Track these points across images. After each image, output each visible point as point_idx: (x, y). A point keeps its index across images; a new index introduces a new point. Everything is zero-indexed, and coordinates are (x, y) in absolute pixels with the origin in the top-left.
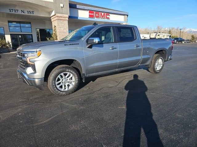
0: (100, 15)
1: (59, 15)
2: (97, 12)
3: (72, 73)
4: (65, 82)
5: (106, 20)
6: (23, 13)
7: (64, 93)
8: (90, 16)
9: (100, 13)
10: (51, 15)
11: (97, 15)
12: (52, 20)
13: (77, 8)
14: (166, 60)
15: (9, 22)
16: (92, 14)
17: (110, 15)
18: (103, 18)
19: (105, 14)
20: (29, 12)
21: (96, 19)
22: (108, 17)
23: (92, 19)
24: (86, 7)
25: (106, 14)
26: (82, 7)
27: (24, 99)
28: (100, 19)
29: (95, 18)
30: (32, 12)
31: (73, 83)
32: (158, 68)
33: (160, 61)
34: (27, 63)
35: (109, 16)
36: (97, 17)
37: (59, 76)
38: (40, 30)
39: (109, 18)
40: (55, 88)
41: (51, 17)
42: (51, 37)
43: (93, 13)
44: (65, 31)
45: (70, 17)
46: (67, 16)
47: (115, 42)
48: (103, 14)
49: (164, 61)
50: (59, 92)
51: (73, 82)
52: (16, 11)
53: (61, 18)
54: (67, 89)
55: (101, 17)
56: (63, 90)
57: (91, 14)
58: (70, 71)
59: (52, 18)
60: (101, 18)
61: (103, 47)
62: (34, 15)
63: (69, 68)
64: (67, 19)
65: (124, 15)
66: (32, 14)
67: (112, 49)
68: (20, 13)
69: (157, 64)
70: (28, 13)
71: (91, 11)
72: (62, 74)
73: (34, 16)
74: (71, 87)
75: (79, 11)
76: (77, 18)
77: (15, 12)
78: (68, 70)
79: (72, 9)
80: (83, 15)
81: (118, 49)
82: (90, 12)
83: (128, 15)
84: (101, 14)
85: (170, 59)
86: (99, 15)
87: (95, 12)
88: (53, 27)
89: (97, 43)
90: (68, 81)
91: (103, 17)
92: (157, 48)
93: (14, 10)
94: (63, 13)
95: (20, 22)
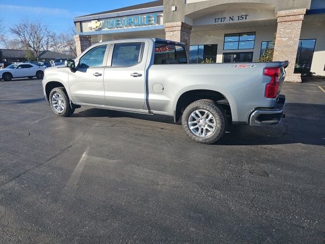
6: (231, 21)
15: (226, 35)
20: (240, 18)
30: (244, 17)
46: (304, 11)
52: (223, 20)
62: (248, 20)
64: (302, 17)
66: (244, 20)
68: (227, 21)
70: (238, 20)
93: (220, 20)
94: (295, 6)
95: (240, 33)
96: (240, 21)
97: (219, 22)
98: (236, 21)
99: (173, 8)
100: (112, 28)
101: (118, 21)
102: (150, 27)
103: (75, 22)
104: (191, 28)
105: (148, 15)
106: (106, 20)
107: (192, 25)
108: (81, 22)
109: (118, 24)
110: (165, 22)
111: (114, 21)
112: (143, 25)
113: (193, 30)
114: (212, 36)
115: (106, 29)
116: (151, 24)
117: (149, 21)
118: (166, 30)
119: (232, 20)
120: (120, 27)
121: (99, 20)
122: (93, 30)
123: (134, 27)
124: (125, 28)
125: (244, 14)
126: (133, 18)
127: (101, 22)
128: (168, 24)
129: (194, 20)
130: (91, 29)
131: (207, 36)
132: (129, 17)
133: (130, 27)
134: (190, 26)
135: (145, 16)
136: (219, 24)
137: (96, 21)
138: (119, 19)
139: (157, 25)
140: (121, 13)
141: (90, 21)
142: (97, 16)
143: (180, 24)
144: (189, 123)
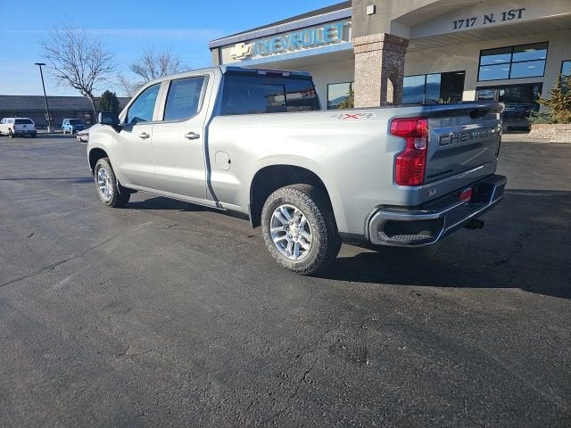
6: (488, 24)
15: (483, 53)
52: (470, 23)
66: (516, 20)
68: (479, 25)
70: (504, 20)
77: (468, 26)
93: (465, 23)
95: (513, 47)
96: (507, 22)
97: (464, 28)
98: (498, 22)
99: (370, 10)
100: (267, 55)
101: (278, 41)
102: (331, 48)
103: (211, 49)
104: (405, 43)
105: (327, 26)
106: (258, 41)
107: (408, 37)
108: (219, 48)
109: (278, 46)
110: (354, 37)
111: (270, 42)
112: (318, 45)
113: (411, 46)
114: (454, 56)
115: (258, 57)
116: (333, 42)
117: (330, 36)
118: (357, 50)
119: (490, 21)
120: (281, 52)
121: (247, 42)
122: (238, 60)
123: (303, 49)
124: (288, 52)
125: (516, 7)
126: (300, 33)
127: (250, 45)
128: (359, 40)
129: (412, 28)
130: (235, 58)
131: (443, 57)
132: (295, 34)
133: (296, 51)
134: (404, 40)
135: (322, 29)
136: (463, 32)
137: (243, 44)
138: (278, 37)
139: (343, 42)
140: (281, 27)
141: (233, 44)
142: (244, 36)
143: (381, 37)
144: (272, 230)
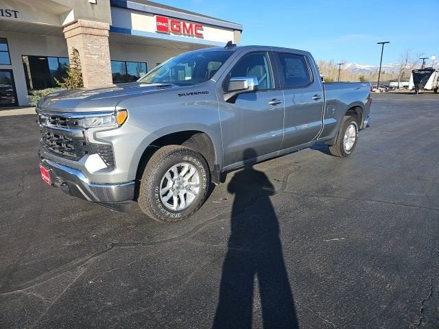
0: (182, 27)
1: (86, 22)
2: (176, 20)
3: (194, 165)
4: (178, 188)
5: (195, 40)
7: (178, 215)
8: (159, 28)
9: (182, 23)
10: (65, 23)
11: (175, 26)
12: (66, 35)
13: (128, 7)
14: (361, 128)
16: (164, 24)
17: (204, 27)
18: (189, 36)
19: (194, 26)
20: (5, 14)
21: (172, 37)
22: (199, 32)
23: (164, 37)
24: (149, 8)
25: (196, 26)
26: (140, 6)
27: (75, 239)
28: (182, 36)
29: (171, 34)
30: (13, 14)
31: (197, 190)
32: (348, 146)
33: (352, 129)
34: (85, 144)
35: (202, 30)
36: (175, 32)
37: (167, 175)
38: (31, 58)
39: (201, 35)
40: (160, 205)
41: (63, 28)
42: (67, 76)
43: (166, 22)
44: (103, 62)
45: (112, 30)
46: (107, 25)
47: (278, 88)
48: (188, 25)
49: (359, 130)
50: (168, 213)
51: (197, 186)
53: (90, 31)
54: (182, 206)
55: (184, 32)
56: (174, 207)
57: (160, 24)
58: (190, 159)
59: (65, 29)
60: (185, 35)
61: (255, 98)
62: (19, 19)
63: (190, 153)
64: (107, 33)
65: (234, 30)
66: (12, 18)
67: (273, 104)
69: (346, 137)
70: (3, 15)
71: (161, 18)
72: (174, 169)
73: (19, 24)
74: (191, 198)
75: (133, 15)
76: (129, 31)
78: (186, 158)
79: (117, 10)
80: (143, 25)
81: (284, 105)
82: (158, 20)
83: (241, 31)
84: (184, 26)
85: (367, 126)
86: (180, 27)
87: (170, 21)
88: (70, 52)
89: (252, 89)
90: (185, 186)
91: (188, 32)
92: (348, 102)
94: (96, 17)
96: (6, 18)
